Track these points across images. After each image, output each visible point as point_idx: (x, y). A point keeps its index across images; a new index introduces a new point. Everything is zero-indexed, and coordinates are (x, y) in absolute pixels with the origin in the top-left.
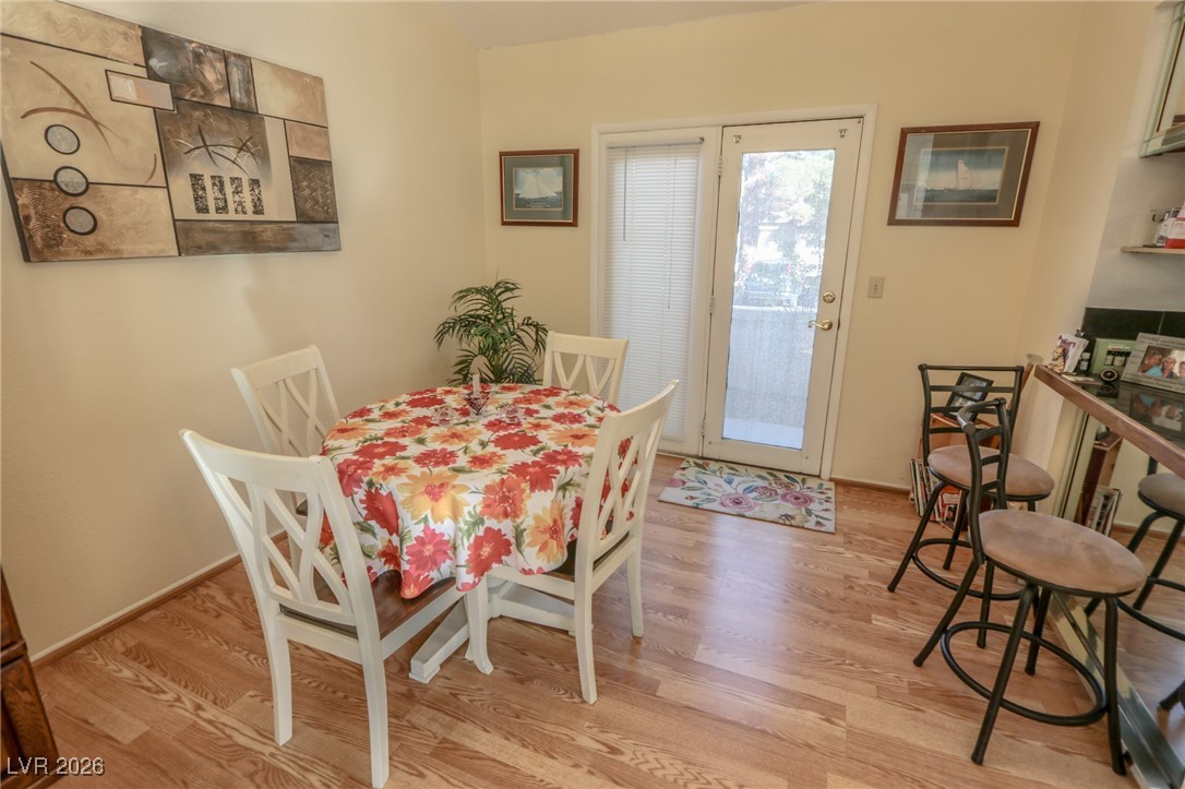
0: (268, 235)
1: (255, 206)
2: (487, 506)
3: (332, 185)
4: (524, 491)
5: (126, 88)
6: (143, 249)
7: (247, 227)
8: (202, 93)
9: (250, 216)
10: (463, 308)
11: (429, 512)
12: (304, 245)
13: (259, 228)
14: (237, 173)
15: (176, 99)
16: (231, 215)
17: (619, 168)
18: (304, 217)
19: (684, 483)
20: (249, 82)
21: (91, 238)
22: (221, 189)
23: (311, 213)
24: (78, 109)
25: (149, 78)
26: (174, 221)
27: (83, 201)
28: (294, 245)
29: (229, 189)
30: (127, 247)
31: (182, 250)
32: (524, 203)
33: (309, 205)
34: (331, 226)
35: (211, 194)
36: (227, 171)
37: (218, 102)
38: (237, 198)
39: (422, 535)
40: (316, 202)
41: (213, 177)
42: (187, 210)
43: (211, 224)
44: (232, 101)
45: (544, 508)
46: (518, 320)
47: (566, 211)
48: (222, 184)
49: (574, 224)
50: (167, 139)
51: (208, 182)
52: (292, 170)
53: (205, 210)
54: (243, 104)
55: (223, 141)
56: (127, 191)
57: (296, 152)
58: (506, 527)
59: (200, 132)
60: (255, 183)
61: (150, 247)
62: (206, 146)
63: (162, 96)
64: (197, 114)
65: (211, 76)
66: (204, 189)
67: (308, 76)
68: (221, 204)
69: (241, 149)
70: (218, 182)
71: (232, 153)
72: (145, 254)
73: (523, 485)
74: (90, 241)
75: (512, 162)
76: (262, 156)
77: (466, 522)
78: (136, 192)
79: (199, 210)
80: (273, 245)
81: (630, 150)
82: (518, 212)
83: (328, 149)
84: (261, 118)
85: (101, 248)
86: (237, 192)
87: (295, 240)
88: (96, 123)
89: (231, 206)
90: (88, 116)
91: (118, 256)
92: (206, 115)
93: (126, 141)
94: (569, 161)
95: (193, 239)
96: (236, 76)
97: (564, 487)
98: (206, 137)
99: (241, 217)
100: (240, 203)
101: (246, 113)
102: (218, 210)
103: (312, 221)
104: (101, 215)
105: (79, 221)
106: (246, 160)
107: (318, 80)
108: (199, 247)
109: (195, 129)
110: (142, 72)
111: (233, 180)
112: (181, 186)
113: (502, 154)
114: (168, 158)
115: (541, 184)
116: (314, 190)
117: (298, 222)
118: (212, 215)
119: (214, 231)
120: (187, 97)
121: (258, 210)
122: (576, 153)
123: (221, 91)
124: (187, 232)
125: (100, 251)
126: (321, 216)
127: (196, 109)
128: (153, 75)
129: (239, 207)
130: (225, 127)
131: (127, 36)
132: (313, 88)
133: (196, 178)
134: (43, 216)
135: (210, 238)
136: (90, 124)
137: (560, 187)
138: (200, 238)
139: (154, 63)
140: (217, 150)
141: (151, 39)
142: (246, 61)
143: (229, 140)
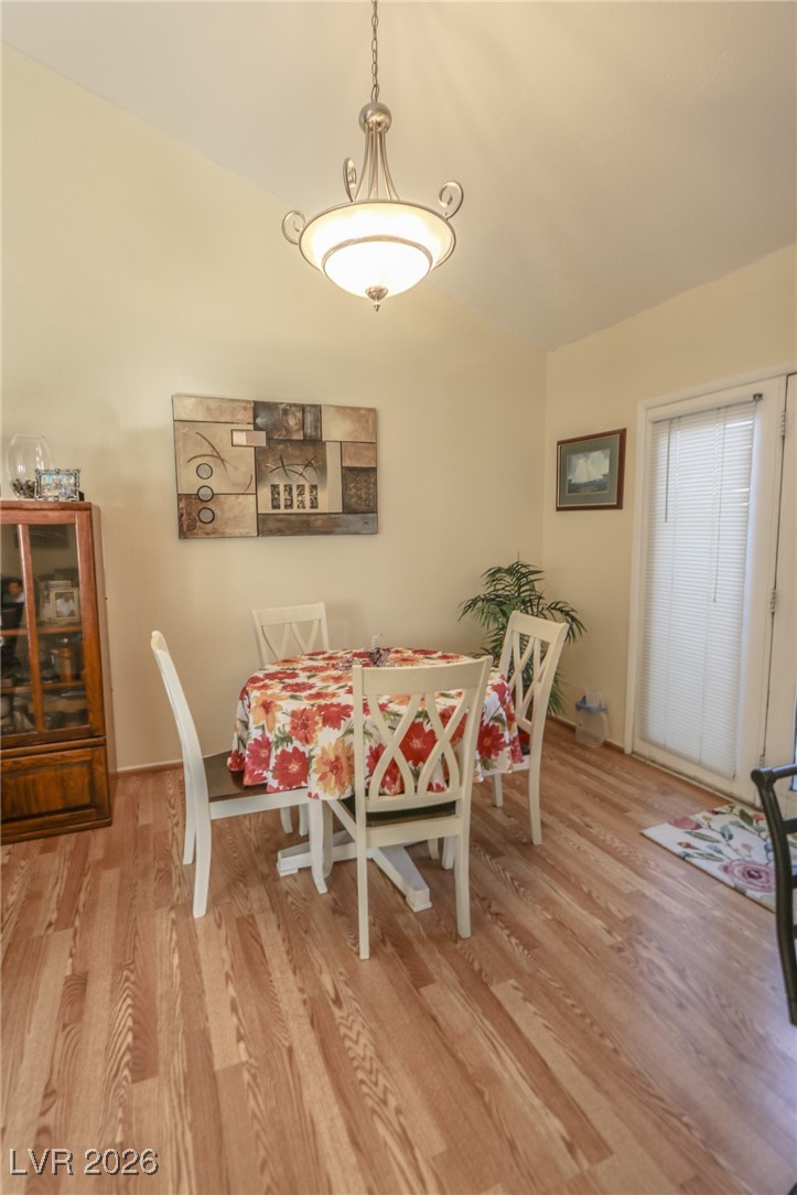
0: (319, 523)
1: (312, 503)
2: (294, 728)
3: (375, 484)
4: (317, 723)
5: (240, 438)
6: (237, 532)
7: (305, 517)
8: (284, 433)
9: (308, 510)
11: (264, 722)
12: (346, 529)
13: (313, 518)
14: (302, 482)
15: (269, 439)
16: (295, 510)
17: (663, 442)
18: (349, 510)
19: (698, 826)
20: (318, 421)
21: (210, 525)
22: (290, 494)
23: (355, 506)
24: (215, 454)
25: (255, 429)
26: (258, 514)
27: (210, 505)
28: (338, 529)
29: (295, 492)
30: (227, 531)
31: (260, 533)
32: (574, 488)
33: (353, 500)
34: (371, 515)
35: (283, 496)
36: (296, 481)
37: (295, 437)
38: (300, 498)
39: (260, 739)
40: (360, 498)
41: (286, 486)
42: (266, 508)
43: (280, 517)
44: (305, 435)
45: (330, 744)
47: (610, 495)
48: (291, 489)
49: (619, 506)
50: (260, 465)
51: (282, 489)
52: (343, 476)
53: (278, 507)
54: (311, 436)
55: (295, 461)
56: (233, 497)
57: (347, 463)
59: (281, 458)
60: (314, 487)
61: (241, 530)
62: (283, 466)
63: (261, 439)
64: (281, 447)
65: (292, 422)
66: (279, 493)
67: (363, 409)
68: (289, 503)
69: (306, 466)
70: (289, 489)
71: (300, 469)
72: (238, 535)
73: (317, 718)
74: (210, 527)
76: (322, 469)
77: (276, 735)
78: (238, 498)
79: (274, 507)
80: (322, 530)
81: (672, 421)
82: (572, 498)
83: (376, 459)
84: (324, 443)
85: (215, 531)
86: (300, 494)
87: (340, 526)
88: (222, 460)
89: (295, 504)
90: (219, 457)
91: (223, 536)
92: (286, 447)
93: (236, 469)
94: (616, 443)
95: (267, 526)
96: (309, 418)
98: (284, 460)
99: (301, 511)
100: (302, 502)
101: (314, 442)
102: (286, 507)
103: (355, 512)
104: (217, 512)
105: (206, 516)
106: (309, 473)
107: (373, 411)
108: (271, 531)
109: (278, 456)
110: (251, 427)
111: (298, 486)
112: (265, 493)
113: (559, 443)
114: (259, 475)
115: (592, 468)
116: (358, 489)
117: (343, 513)
118: (282, 510)
119: (280, 520)
120: (276, 437)
121: (314, 505)
122: (622, 434)
123: (297, 430)
124: (264, 521)
125: (214, 533)
126: (364, 508)
127: (279, 444)
128: (257, 428)
129: (301, 506)
130: (297, 452)
131: (245, 409)
132: (367, 417)
133: (275, 487)
134: (189, 514)
135: (279, 525)
136: (219, 461)
137: (606, 470)
138: (272, 525)
139: (259, 421)
140: (291, 468)
141: (259, 407)
142: (317, 408)
143: (299, 461)
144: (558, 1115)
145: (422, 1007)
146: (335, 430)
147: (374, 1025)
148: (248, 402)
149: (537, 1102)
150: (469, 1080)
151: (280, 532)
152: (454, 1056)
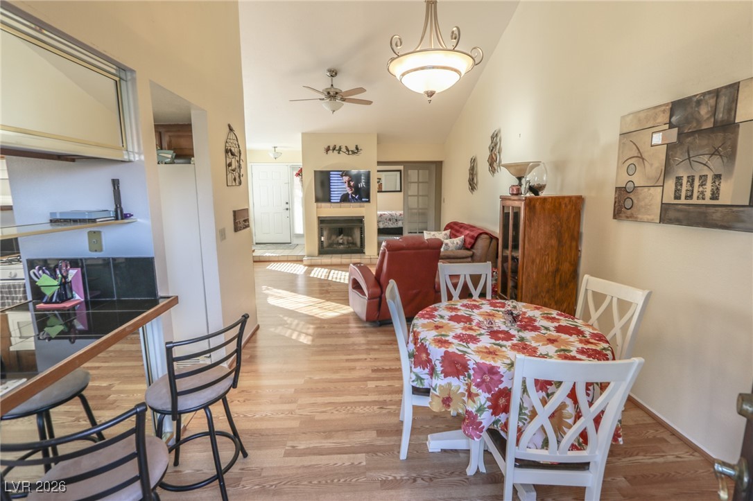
0: (717, 216)
1: (713, 194)
5: (656, 139)
6: (646, 217)
7: (703, 209)
8: (695, 124)
9: (708, 201)
13: (711, 210)
14: (705, 171)
15: (679, 134)
16: (694, 201)
20: (734, 101)
21: (630, 211)
22: (692, 185)
24: (639, 155)
25: (669, 128)
26: (662, 204)
27: (631, 195)
29: (697, 183)
30: (640, 216)
31: (662, 220)
35: (685, 187)
36: (699, 172)
37: (705, 126)
38: (701, 189)
41: (688, 177)
42: (669, 198)
43: (681, 207)
44: (715, 121)
48: (693, 180)
50: (669, 159)
51: (685, 181)
53: (679, 198)
54: (722, 121)
55: (701, 152)
56: (646, 189)
59: (688, 151)
60: (718, 176)
61: (649, 217)
62: (689, 158)
65: (704, 110)
66: (681, 185)
68: (689, 194)
69: (712, 155)
70: (691, 180)
71: (705, 159)
72: (646, 220)
76: (730, 156)
78: (649, 190)
79: (676, 198)
84: (737, 126)
86: (702, 185)
88: (643, 159)
89: (696, 195)
90: (641, 157)
92: (695, 139)
93: (651, 165)
95: (669, 215)
96: (724, 101)
98: (691, 152)
99: (700, 201)
100: (702, 193)
101: (726, 127)
102: (686, 198)
104: (635, 201)
105: (628, 204)
106: (715, 161)
108: (670, 220)
109: (685, 148)
110: (667, 126)
111: (701, 177)
112: (670, 185)
114: (667, 170)
117: (749, 206)
118: (683, 201)
119: (680, 210)
120: (686, 131)
121: (715, 196)
124: (667, 210)
125: (631, 217)
127: (689, 136)
128: (671, 126)
129: (702, 195)
130: (705, 142)
131: (664, 111)
133: (679, 179)
134: (619, 202)
135: (678, 215)
136: (641, 160)
138: (672, 214)
139: (674, 119)
140: (696, 159)
141: (675, 106)
142: (734, 87)
143: (706, 150)
144: (304, 449)
145: (367, 429)
147: (366, 414)
148: (667, 104)
149: (311, 446)
150: (330, 431)
151: (678, 222)
152: (342, 431)
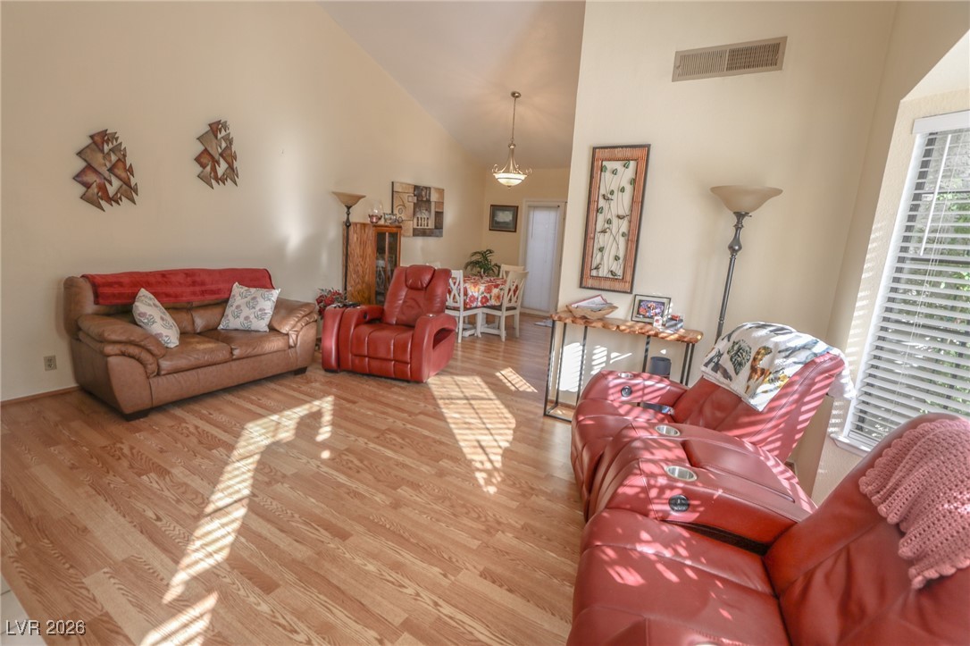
0: (428, 232)
3: (443, 218)
5: (410, 199)
7: (425, 230)
10: (474, 258)
12: (435, 235)
15: (418, 200)
17: (531, 213)
18: (436, 228)
22: (422, 221)
23: (438, 226)
25: (414, 196)
26: (413, 228)
30: (405, 234)
31: (414, 235)
32: (498, 223)
33: (437, 224)
34: (441, 230)
38: (424, 223)
40: (439, 223)
42: (415, 226)
46: (493, 263)
47: (512, 227)
48: (422, 219)
49: (515, 231)
51: (420, 219)
52: (435, 215)
53: (418, 225)
56: (407, 222)
57: (436, 210)
58: (488, 296)
59: (420, 207)
60: (428, 218)
61: (408, 234)
63: (415, 199)
64: (420, 203)
65: (423, 193)
67: (440, 189)
71: (424, 212)
75: (495, 208)
76: (430, 212)
78: (409, 222)
80: (429, 235)
81: (535, 208)
82: (496, 226)
83: (443, 209)
87: (433, 234)
92: (422, 203)
93: (409, 211)
94: (515, 210)
95: (415, 233)
96: (428, 192)
97: (501, 289)
99: (424, 227)
102: (420, 225)
106: (427, 213)
107: (443, 190)
112: (415, 220)
113: (491, 206)
114: (414, 214)
115: (505, 217)
116: (438, 220)
117: (434, 229)
122: (517, 207)
123: (425, 197)
126: (440, 227)
130: (424, 206)
131: (412, 188)
132: (441, 192)
133: (418, 218)
135: (418, 233)
136: (404, 208)
137: (511, 218)
139: (415, 193)
140: (422, 211)
141: (416, 187)
142: (430, 188)
143: (425, 209)
146: (434, 197)
148: (413, 185)
151: (418, 235)
